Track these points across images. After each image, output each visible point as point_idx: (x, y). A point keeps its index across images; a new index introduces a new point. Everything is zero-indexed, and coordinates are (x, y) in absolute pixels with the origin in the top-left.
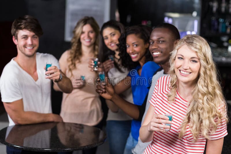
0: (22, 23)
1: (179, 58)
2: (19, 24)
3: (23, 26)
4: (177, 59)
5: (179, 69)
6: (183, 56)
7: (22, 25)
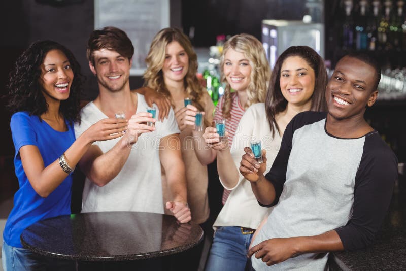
0: (99, 39)
1: (227, 64)
2: (95, 40)
3: (100, 44)
4: (225, 66)
5: (229, 76)
6: (229, 60)
7: (98, 41)
